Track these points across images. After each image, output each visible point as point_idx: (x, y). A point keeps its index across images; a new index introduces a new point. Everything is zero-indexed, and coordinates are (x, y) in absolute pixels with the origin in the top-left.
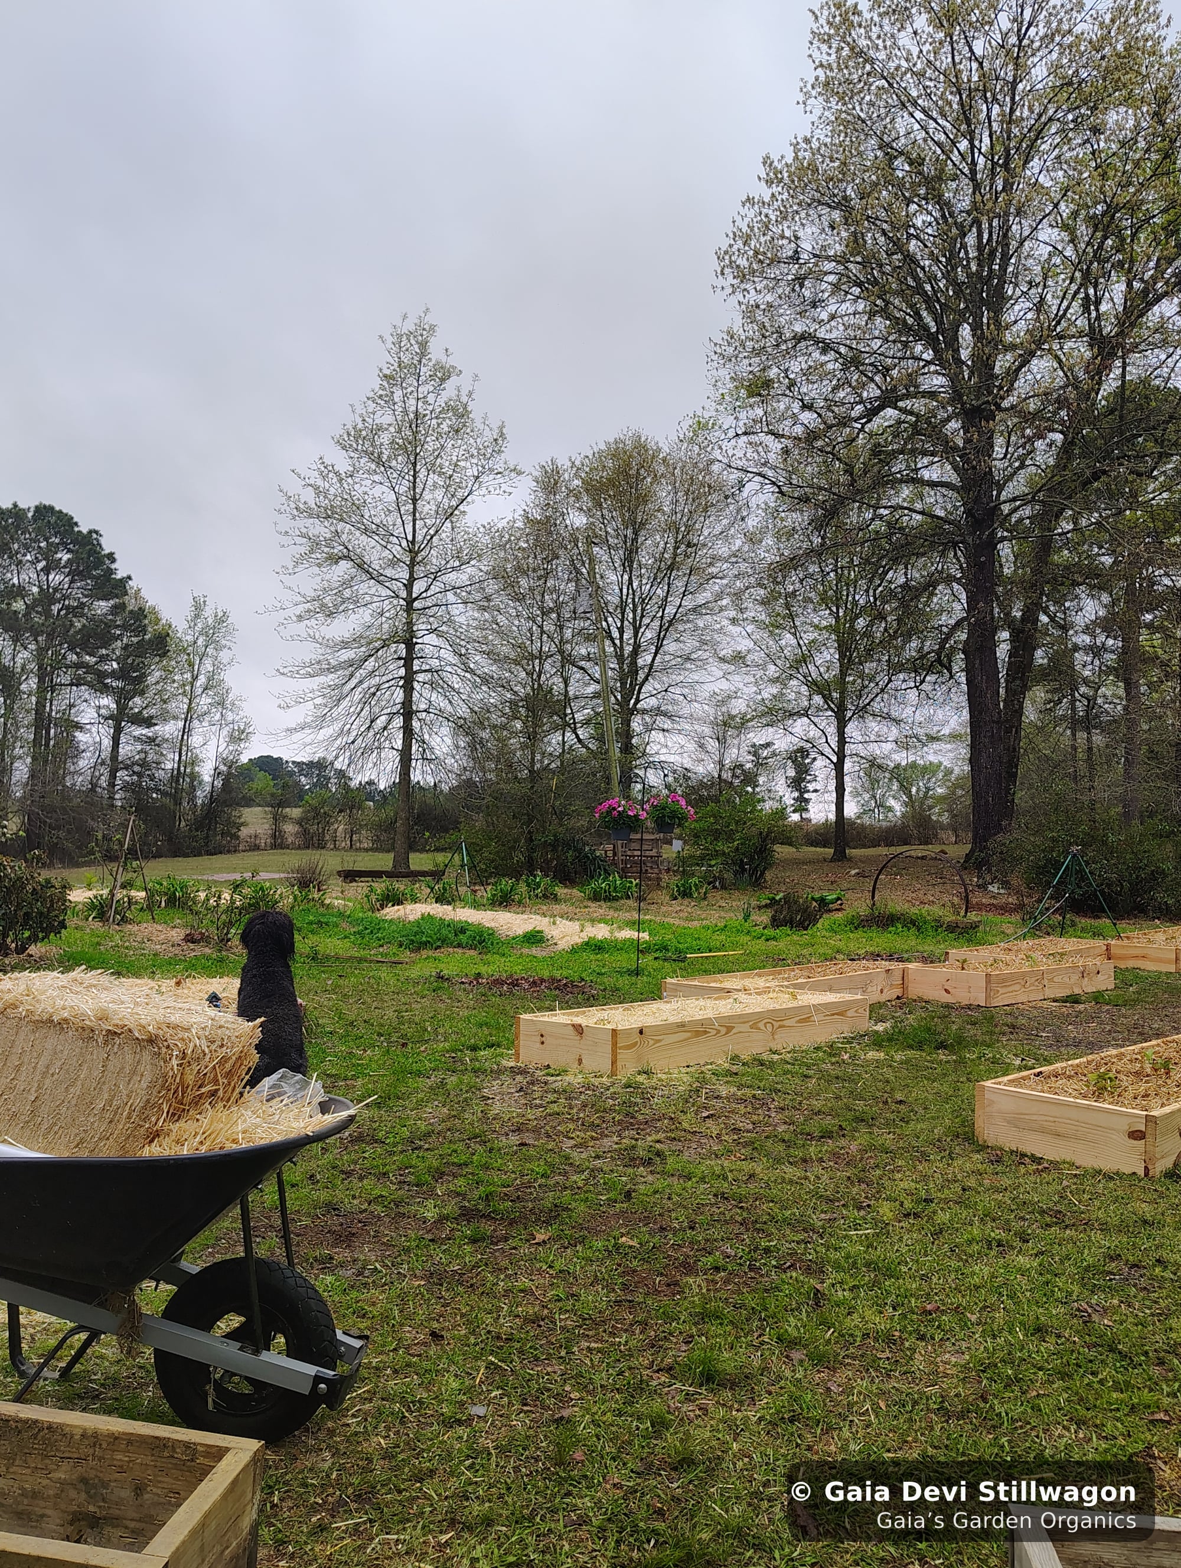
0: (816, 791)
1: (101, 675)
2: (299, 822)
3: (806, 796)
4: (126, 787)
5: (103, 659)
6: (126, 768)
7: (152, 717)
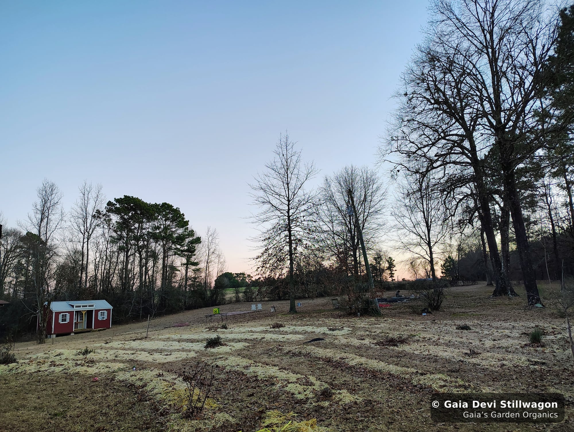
0: (396, 270)
1: (182, 251)
2: (244, 292)
3: (393, 272)
4: (190, 285)
5: (182, 246)
6: (190, 279)
7: (197, 263)
